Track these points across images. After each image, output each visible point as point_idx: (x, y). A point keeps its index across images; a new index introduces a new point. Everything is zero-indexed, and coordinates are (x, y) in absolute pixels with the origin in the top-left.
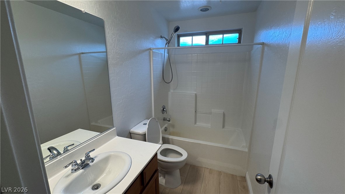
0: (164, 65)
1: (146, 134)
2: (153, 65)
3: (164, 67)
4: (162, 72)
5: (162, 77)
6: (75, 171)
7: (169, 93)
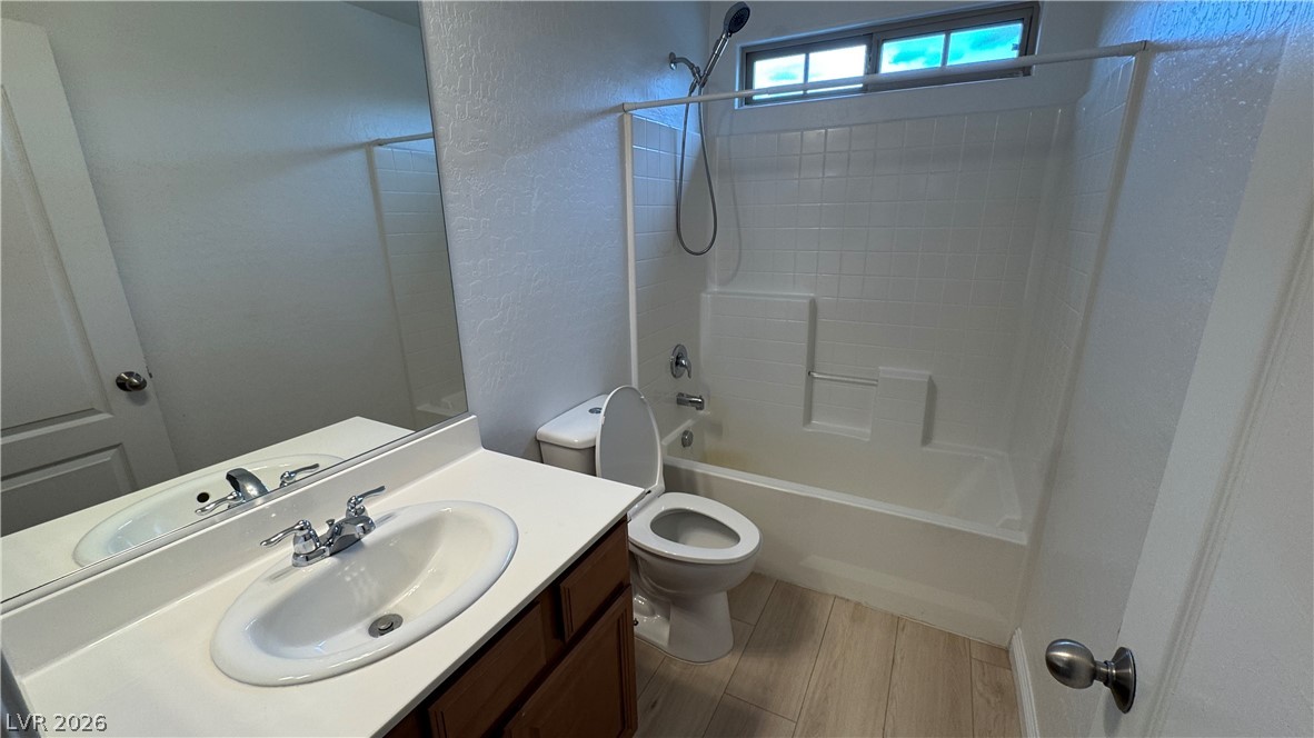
0: (681, 179)
1: (594, 447)
2: (633, 174)
3: (681, 183)
4: (673, 208)
5: (675, 228)
6: (307, 559)
7: (703, 295)
